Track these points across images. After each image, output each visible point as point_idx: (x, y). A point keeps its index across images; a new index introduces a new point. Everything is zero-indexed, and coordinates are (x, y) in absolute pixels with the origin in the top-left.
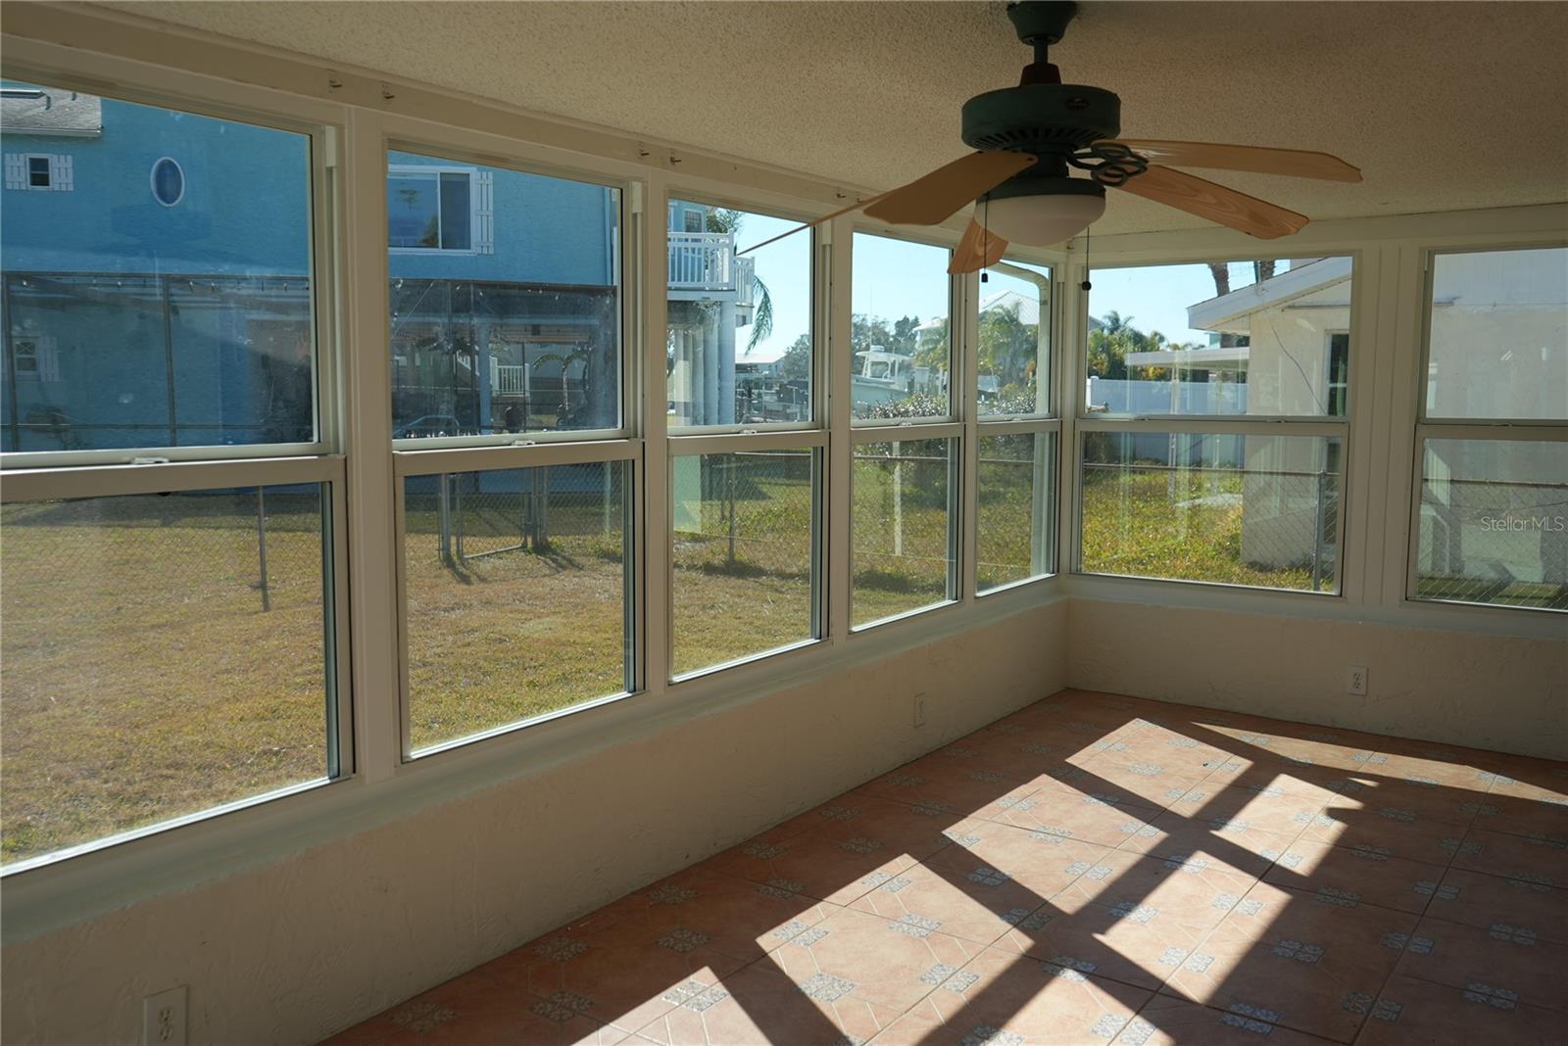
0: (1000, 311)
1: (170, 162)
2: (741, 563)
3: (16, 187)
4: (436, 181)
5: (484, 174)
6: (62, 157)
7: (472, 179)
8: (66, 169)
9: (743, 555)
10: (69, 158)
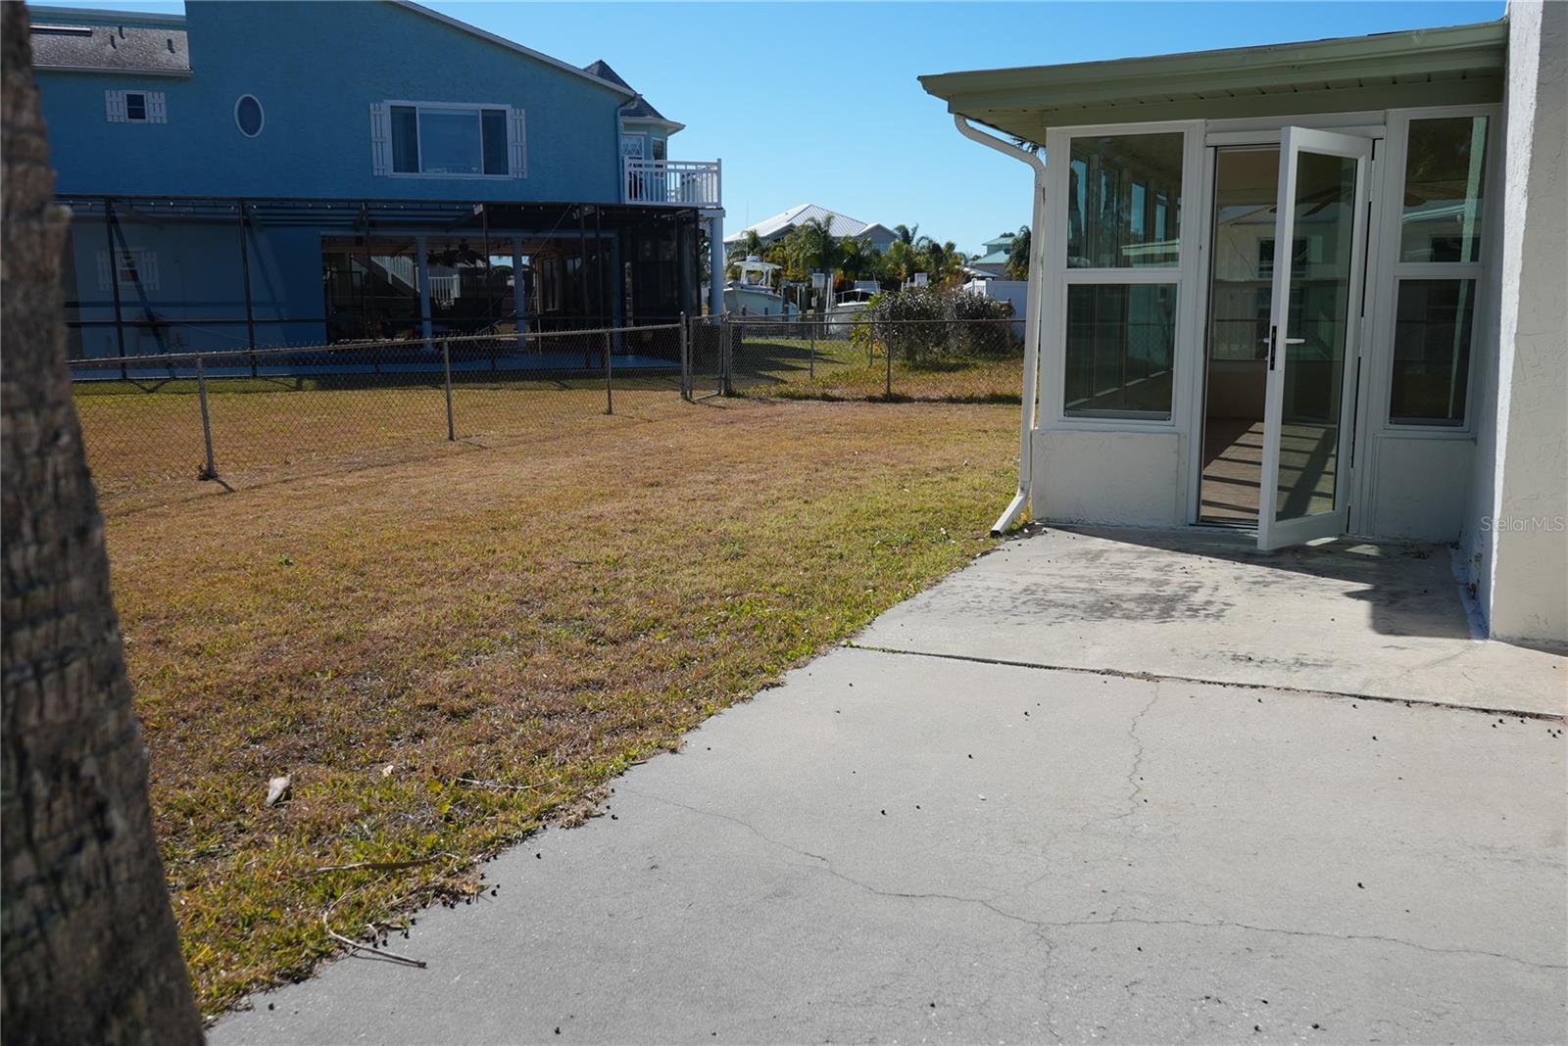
0: (811, 223)
1: (251, 98)
2: (895, 394)
3: (116, 120)
4: (478, 117)
5: (518, 111)
6: (156, 94)
7: (508, 114)
8: (160, 104)
9: (895, 389)
10: (162, 94)
